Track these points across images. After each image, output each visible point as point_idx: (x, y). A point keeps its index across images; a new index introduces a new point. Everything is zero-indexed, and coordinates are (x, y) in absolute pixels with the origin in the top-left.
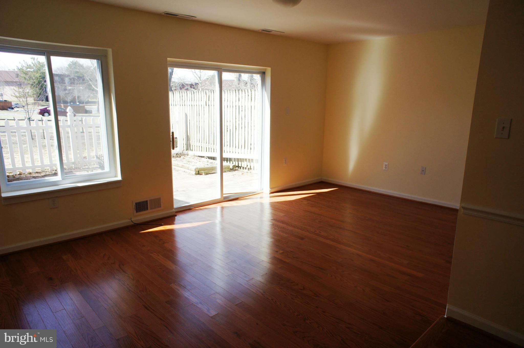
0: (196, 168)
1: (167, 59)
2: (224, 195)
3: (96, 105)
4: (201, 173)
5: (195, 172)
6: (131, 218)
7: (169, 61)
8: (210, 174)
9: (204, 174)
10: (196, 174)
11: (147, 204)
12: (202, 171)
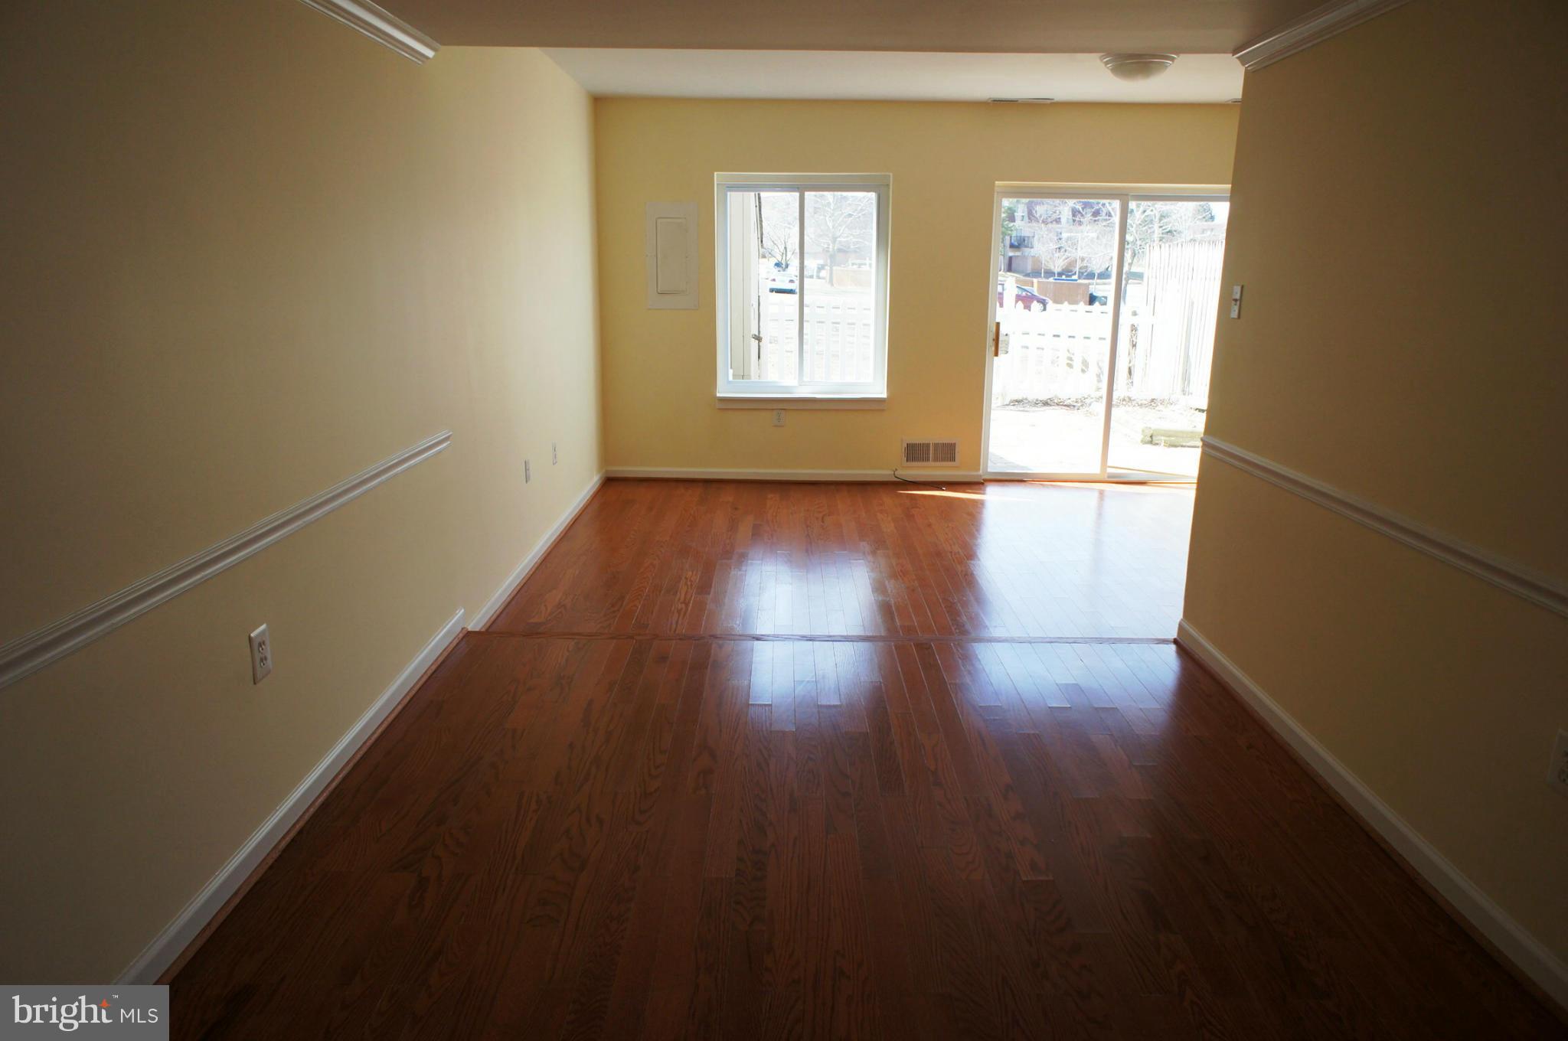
0: (1147, 427)
1: (994, 183)
2: (1109, 470)
3: (1109, 284)
4: (1157, 442)
5: (1142, 436)
6: (896, 470)
7: (998, 186)
8: (1182, 446)
9: (1163, 444)
10: (1144, 442)
11: (929, 450)
12: (1163, 438)
